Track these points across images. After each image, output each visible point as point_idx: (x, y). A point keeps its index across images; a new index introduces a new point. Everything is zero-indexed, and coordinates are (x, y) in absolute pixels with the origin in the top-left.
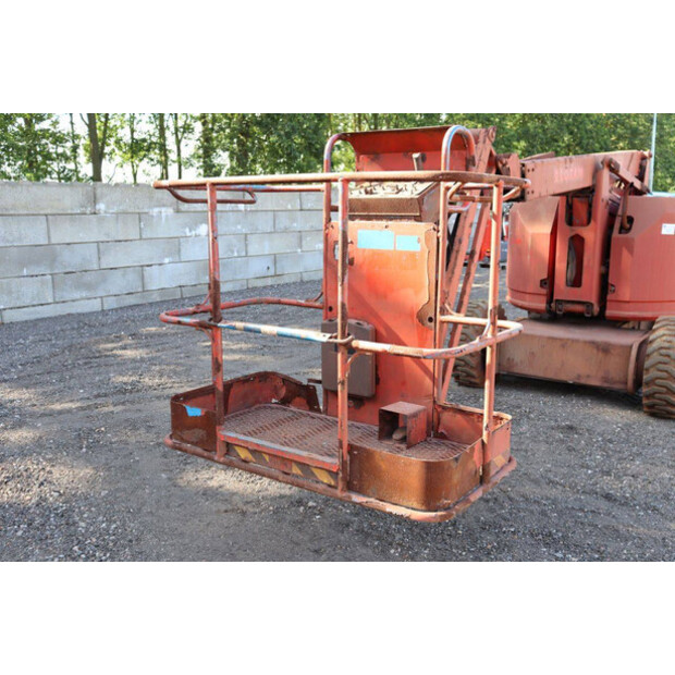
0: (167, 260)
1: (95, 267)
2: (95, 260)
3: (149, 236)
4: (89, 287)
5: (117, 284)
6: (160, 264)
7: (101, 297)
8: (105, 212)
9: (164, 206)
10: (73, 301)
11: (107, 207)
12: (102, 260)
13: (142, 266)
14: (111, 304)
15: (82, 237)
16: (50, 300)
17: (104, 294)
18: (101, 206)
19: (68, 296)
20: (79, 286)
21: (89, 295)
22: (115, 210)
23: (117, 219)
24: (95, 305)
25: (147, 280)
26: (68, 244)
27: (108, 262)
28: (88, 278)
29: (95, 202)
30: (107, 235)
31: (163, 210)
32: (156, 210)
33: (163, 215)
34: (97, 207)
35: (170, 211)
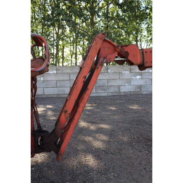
0: (126, 85)
1: (106, 85)
2: (106, 83)
3: (122, 78)
4: (104, 90)
5: (112, 90)
6: (125, 86)
7: (108, 93)
8: (110, 72)
9: (127, 71)
10: (100, 93)
11: (111, 71)
12: (108, 84)
13: (119, 86)
14: (110, 94)
15: (104, 78)
16: (95, 92)
17: (108, 92)
18: (109, 71)
19: (99, 92)
20: (102, 89)
21: (104, 92)
22: (113, 71)
23: (113, 74)
24: (106, 94)
25: (120, 89)
26: (100, 79)
27: (110, 84)
28: (104, 88)
29: (108, 69)
30: (110, 77)
31: (126, 72)
32: (124, 72)
33: (126, 73)
34: (108, 71)
35: (128, 72)
